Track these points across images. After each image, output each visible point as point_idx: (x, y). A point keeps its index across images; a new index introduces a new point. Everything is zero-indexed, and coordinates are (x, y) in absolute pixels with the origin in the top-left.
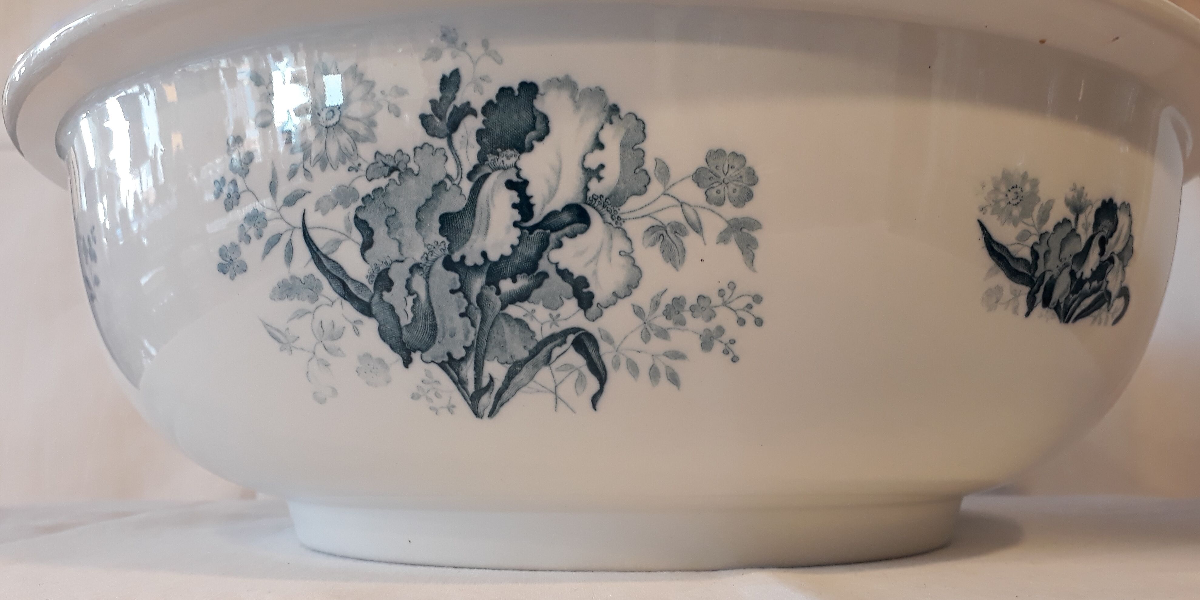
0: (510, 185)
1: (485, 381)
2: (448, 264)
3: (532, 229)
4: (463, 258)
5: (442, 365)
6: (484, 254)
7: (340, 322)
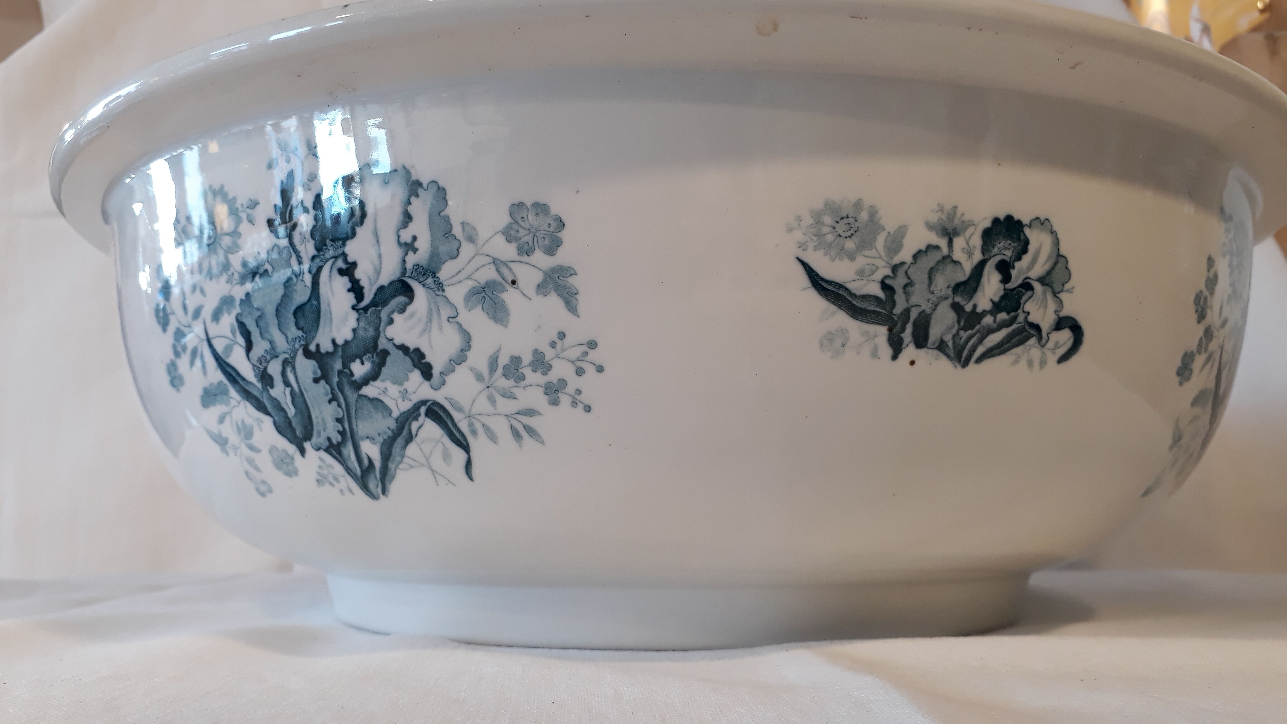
0: (341, 272)
1: (366, 462)
2: (308, 354)
3: (366, 309)
4: (318, 346)
5: (327, 450)
6: (333, 341)
7: (249, 421)
